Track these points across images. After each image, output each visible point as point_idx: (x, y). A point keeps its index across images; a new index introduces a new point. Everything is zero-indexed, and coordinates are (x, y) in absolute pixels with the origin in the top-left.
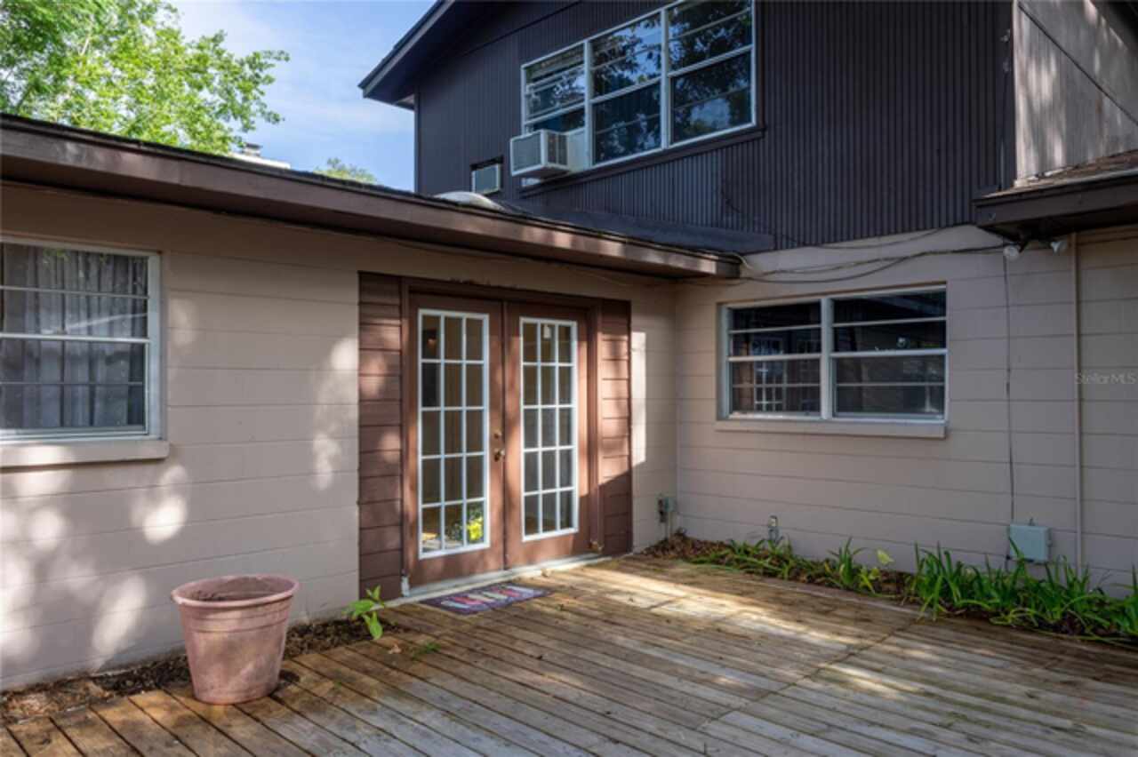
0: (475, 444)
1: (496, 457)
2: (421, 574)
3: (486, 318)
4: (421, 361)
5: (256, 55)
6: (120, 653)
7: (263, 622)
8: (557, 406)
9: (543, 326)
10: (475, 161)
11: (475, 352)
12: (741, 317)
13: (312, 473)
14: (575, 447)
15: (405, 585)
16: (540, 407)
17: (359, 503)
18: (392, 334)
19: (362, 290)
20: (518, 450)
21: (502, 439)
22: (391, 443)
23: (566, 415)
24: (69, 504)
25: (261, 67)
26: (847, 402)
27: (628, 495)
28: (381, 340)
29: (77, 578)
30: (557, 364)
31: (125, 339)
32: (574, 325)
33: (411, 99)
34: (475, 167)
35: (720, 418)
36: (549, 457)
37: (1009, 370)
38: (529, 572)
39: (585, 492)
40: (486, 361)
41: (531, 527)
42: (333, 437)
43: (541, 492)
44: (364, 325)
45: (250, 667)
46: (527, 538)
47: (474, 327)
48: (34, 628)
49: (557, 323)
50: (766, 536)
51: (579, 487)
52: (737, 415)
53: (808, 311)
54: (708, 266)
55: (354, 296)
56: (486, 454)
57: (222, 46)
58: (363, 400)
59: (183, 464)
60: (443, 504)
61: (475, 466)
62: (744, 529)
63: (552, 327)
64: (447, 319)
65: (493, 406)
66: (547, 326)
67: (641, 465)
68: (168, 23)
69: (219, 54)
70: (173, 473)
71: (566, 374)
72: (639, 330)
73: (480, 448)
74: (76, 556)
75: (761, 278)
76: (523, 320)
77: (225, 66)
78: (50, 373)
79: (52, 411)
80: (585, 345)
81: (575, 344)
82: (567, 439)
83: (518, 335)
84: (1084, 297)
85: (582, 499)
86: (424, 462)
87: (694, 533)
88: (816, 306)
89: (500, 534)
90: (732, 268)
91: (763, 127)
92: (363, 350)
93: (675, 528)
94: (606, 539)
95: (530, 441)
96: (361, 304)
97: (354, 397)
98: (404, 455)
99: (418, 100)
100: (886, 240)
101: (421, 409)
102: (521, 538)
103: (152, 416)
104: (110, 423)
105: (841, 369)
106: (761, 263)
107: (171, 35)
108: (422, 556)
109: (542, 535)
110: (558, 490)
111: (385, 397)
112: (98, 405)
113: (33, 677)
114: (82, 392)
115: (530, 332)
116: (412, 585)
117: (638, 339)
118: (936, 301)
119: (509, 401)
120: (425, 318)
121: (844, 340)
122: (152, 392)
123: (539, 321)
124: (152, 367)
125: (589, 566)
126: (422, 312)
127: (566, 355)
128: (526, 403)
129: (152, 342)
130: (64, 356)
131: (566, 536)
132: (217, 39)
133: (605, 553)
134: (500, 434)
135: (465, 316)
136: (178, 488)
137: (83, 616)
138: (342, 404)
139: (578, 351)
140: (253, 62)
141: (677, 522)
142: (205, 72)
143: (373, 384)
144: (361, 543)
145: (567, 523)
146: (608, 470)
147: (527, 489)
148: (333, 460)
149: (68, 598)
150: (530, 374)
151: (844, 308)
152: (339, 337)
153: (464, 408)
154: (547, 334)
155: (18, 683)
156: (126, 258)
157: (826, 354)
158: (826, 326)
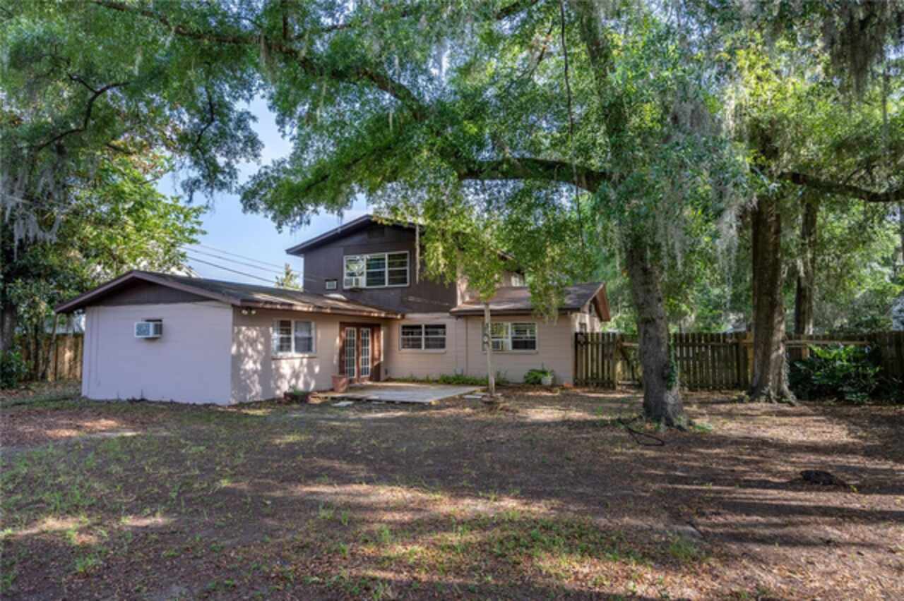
1: (357, 359)
3: (355, 329)
8: (367, 348)
9: (364, 331)
10: (327, 278)
12: (404, 327)
14: (370, 357)
16: (364, 348)
19: (339, 325)
20: (360, 357)
21: (358, 355)
26: (427, 346)
27: (380, 368)
30: (366, 338)
31: (306, 335)
32: (369, 330)
33: (302, 255)
34: (327, 280)
35: (400, 350)
36: (365, 359)
37: (456, 340)
39: (371, 367)
40: (355, 338)
41: (362, 374)
42: (336, 354)
43: (363, 366)
46: (361, 377)
47: (354, 331)
52: (404, 349)
53: (419, 327)
54: (398, 317)
55: (339, 327)
56: (355, 358)
58: (340, 347)
60: (348, 368)
61: (353, 360)
62: (406, 375)
64: (349, 330)
65: (357, 347)
67: (383, 362)
72: (383, 331)
73: (354, 356)
75: (409, 319)
76: (361, 329)
80: (372, 334)
82: (368, 354)
83: (360, 332)
85: (371, 369)
88: (421, 326)
89: (358, 374)
90: (403, 317)
91: (410, 286)
95: (362, 355)
99: (305, 256)
105: (427, 339)
106: (409, 316)
109: (364, 376)
110: (366, 366)
115: (362, 332)
117: (382, 333)
118: (443, 327)
120: (346, 330)
121: (427, 333)
122: (313, 345)
123: (364, 329)
124: (313, 341)
126: (346, 328)
127: (368, 336)
135: (352, 329)
139: (370, 336)
143: (341, 344)
145: (368, 374)
146: (376, 363)
150: (362, 341)
151: (427, 327)
152: (337, 335)
153: (352, 348)
156: (308, 322)
157: (423, 336)
158: (423, 330)
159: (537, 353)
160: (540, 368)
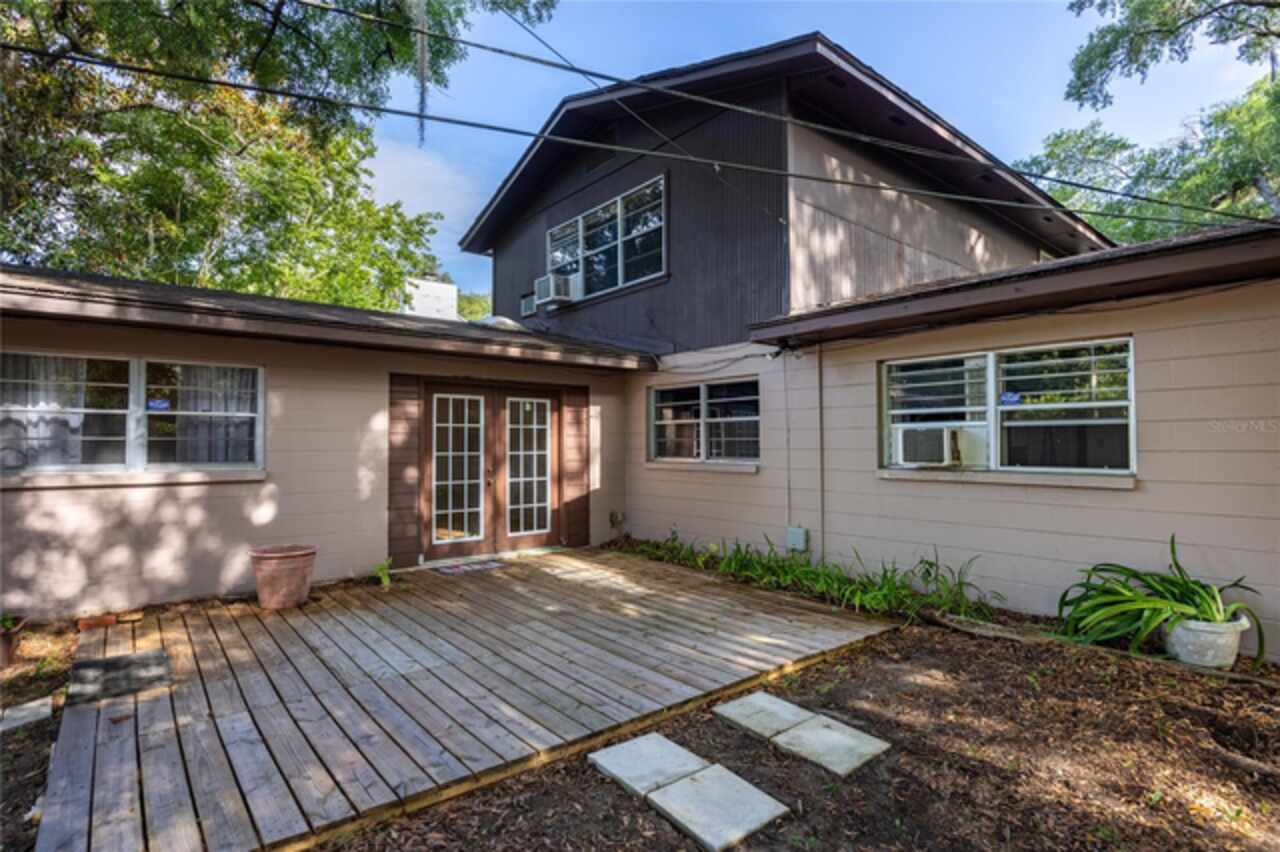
0: (474, 474)
1: (488, 484)
2: (433, 553)
3: (482, 399)
4: (435, 425)
5: (420, 217)
6: (236, 586)
7: (292, 566)
8: (535, 453)
9: (524, 404)
10: (524, 293)
11: (474, 419)
13: (356, 491)
14: (548, 478)
15: (421, 558)
16: (522, 453)
17: (389, 508)
18: (413, 408)
19: (392, 383)
20: (505, 480)
21: (493, 472)
22: (412, 473)
23: (542, 460)
24: (206, 503)
25: (424, 224)
27: (586, 510)
28: (406, 413)
29: (212, 543)
30: (535, 426)
31: (247, 414)
32: (548, 403)
33: (490, 251)
34: (524, 297)
35: (648, 460)
36: (528, 485)
37: (789, 430)
38: (509, 555)
39: (556, 506)
40: (482, 424)
41: (515, 527)
42: (371, 469)
43: (522, 506)
44: (392, 404)
45: (284, 590)
46: (510, 535)
47: (474, 405)
48: (187, 569)
49: (535, 401)
50: (669, 536)
51: (551, 502)
52: (660, 459)
53: (693, 393)
54: (630, 363)
55: (386, 388)
56: (482, 481)
57: (400, 210)
58: (392, 448)
59: (276, 483)
60: (450, 511)
61: (474, 489)
63: (532, 404)
64: (454, 400)
65: (487, 451)
66: (527, 403)
67: (596, 491)
68: (366, 197)
69: (399, 215)
70: (270, 488)
71: (542, 434)
72: (595, 404)
73: (477, 478)
74: (212, 531)
75: (669, 371)
76: (509, 400)
77: (402, 223)
78: (203, 434)
79: (204, 453)
80: (556, 415)
81: (548, 414)
82: (542, 472)
83: (504, 408)
84: (825, 384)
85: (553, 511)
86: (438, 487)
87: (637, 535)
88: (697, 389)
89: (491, 529)
90: (651, 364)
91: (669, 275)
92: (393, 419)
93: (624, 532)
94: (569, 537)
95: (515, 473)
96: (391, 392)
97: (385, 445)
98: (421, 480)
99: (495, 251)
100: (729, 347)
101: (435, 454)
102: (506, 534)
103: (259, 456)
104: (237, 460)
105: (713, 429)
106: (669, 361)
107: (366, 205)
108: (435, 542)
109: (522, 533)
110: (535, 505)
111: (406, 447)
112: (230, 450)
113: (187, 596)
114: (221, 444)
115: (515, 407)
116: (427, 559)
117: (594, 410)
118: (752, 387)
119: (498, 449)
120: (439, 400)
121: (711, 410)
122: (259, 443)
123: (521, 400)
124: (259, 429)
125: (553, 553)
126: (436, 396)
127: (542, 420)
128: (511, 450)
129: (259, 416)
130: (210, 424)
131: (540, 535)
132: (397, 206)
133: (568, 545)
134: (491, 469)
135: (467, 397)
136: (272, 497)
137: (215, 564)
138: (377, 451)
139: (550, 418)
140: (419, 221)
141: (626, 529)
142: (389, 228)
143: (399, 438)
144: (390, 532)
145: (542, 526)
146: (571, 493)
147: (512, 503)
148: (372, 483)
149: (206, 554)
150: (514, 433)
151: (714, 390)
152: (376, 411)
153: (466, 453)
154: (528, 407)
155: (176, 598)
156: (248, 370)
157: (703, 420)
158: (703, 402)
159: (1138, 484)
160: (1153, 560)
